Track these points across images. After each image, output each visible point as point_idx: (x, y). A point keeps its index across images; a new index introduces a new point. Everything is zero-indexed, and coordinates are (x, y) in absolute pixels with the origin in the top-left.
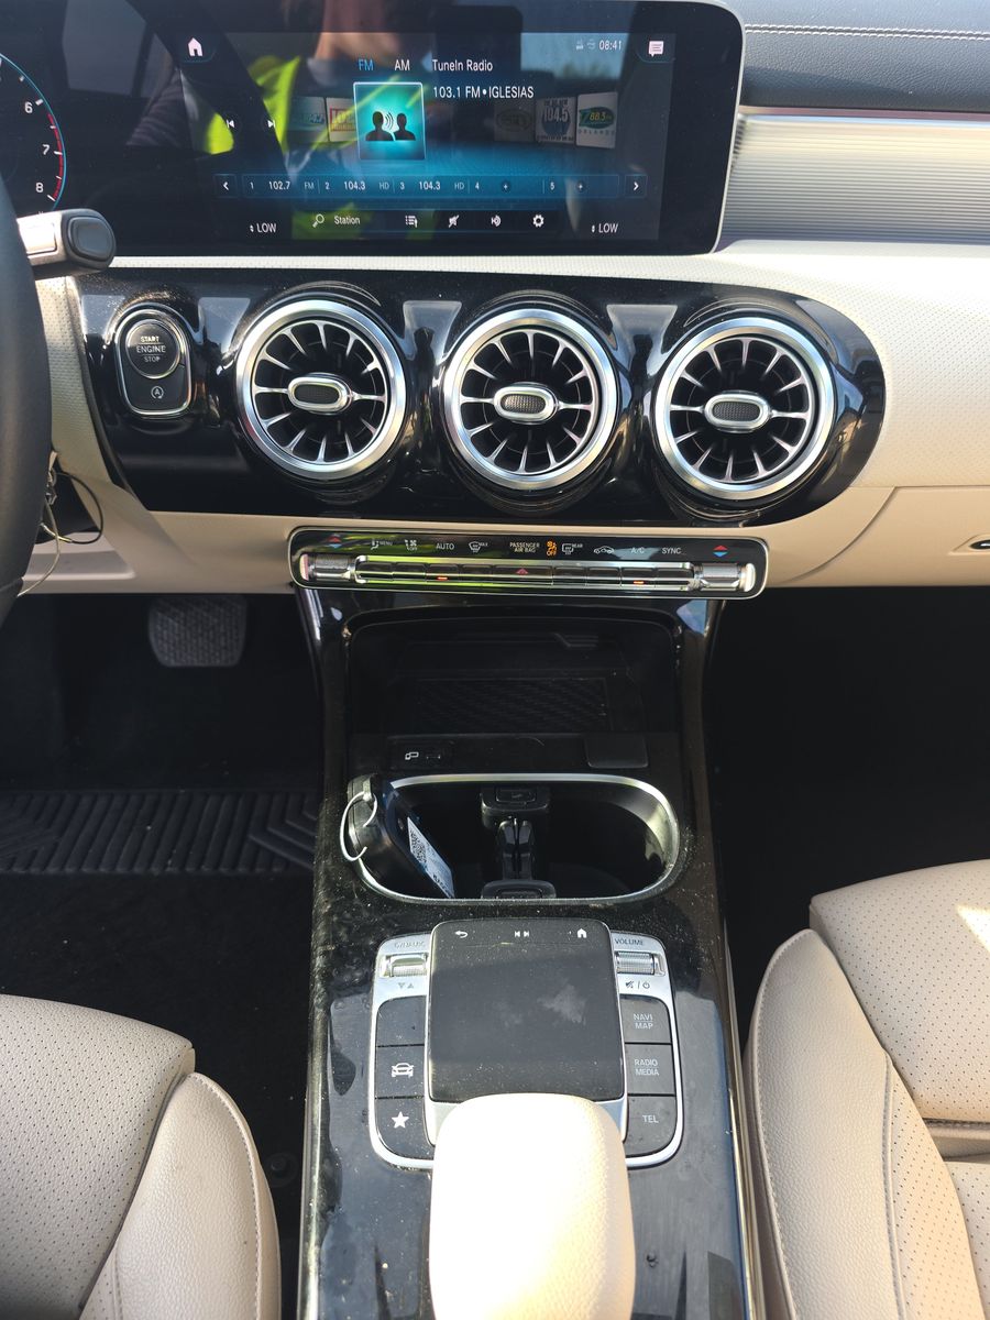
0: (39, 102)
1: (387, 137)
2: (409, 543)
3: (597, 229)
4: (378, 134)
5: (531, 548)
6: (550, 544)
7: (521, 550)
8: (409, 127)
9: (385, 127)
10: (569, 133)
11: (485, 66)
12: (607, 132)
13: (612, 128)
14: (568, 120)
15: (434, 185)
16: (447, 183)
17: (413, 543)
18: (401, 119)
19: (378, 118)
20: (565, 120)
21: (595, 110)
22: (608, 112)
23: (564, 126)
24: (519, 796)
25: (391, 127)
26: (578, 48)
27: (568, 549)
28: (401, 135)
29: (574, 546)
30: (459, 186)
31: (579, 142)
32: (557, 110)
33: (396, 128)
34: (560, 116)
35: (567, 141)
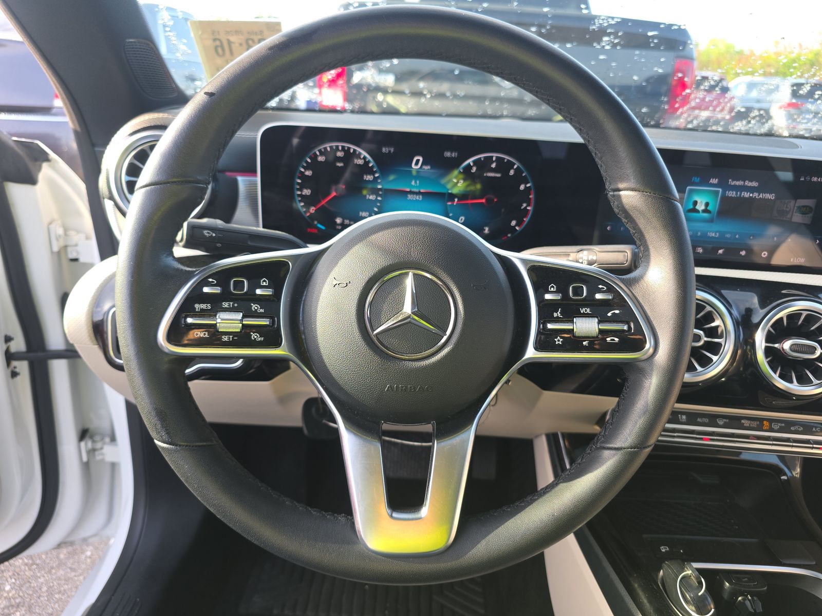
0: (528, 185)
1: (697, 211)
2: (682, 417)
3: (794, 260)
4: (694, 210)
5: (755, 424)
6: (765, 422)
7: (748, 425)
8: (709, 208)
9: (697, 207)
10: (789, 216)
11: (755, 184)
12: (808, 217)
13: (811, 215)
14: (790, 210)
15: (716, 235)
16: (722, 234)
17: (684, 417)
18: (707, 204)
19: (695, 203)
20: (788, 210)
21: (804, 206)
22: (810, 208)
23: (787, 212)
24: (746, 579)
25: (701, 207)
26: (801, 179)
27: (776, 427)
28: (705, 211)
29: (779, 424)
30: (728, 236)
31: (793, 220)
32: (785, 205)
33: (703, 207)
34: (786, 207)
35: (788, 219)
